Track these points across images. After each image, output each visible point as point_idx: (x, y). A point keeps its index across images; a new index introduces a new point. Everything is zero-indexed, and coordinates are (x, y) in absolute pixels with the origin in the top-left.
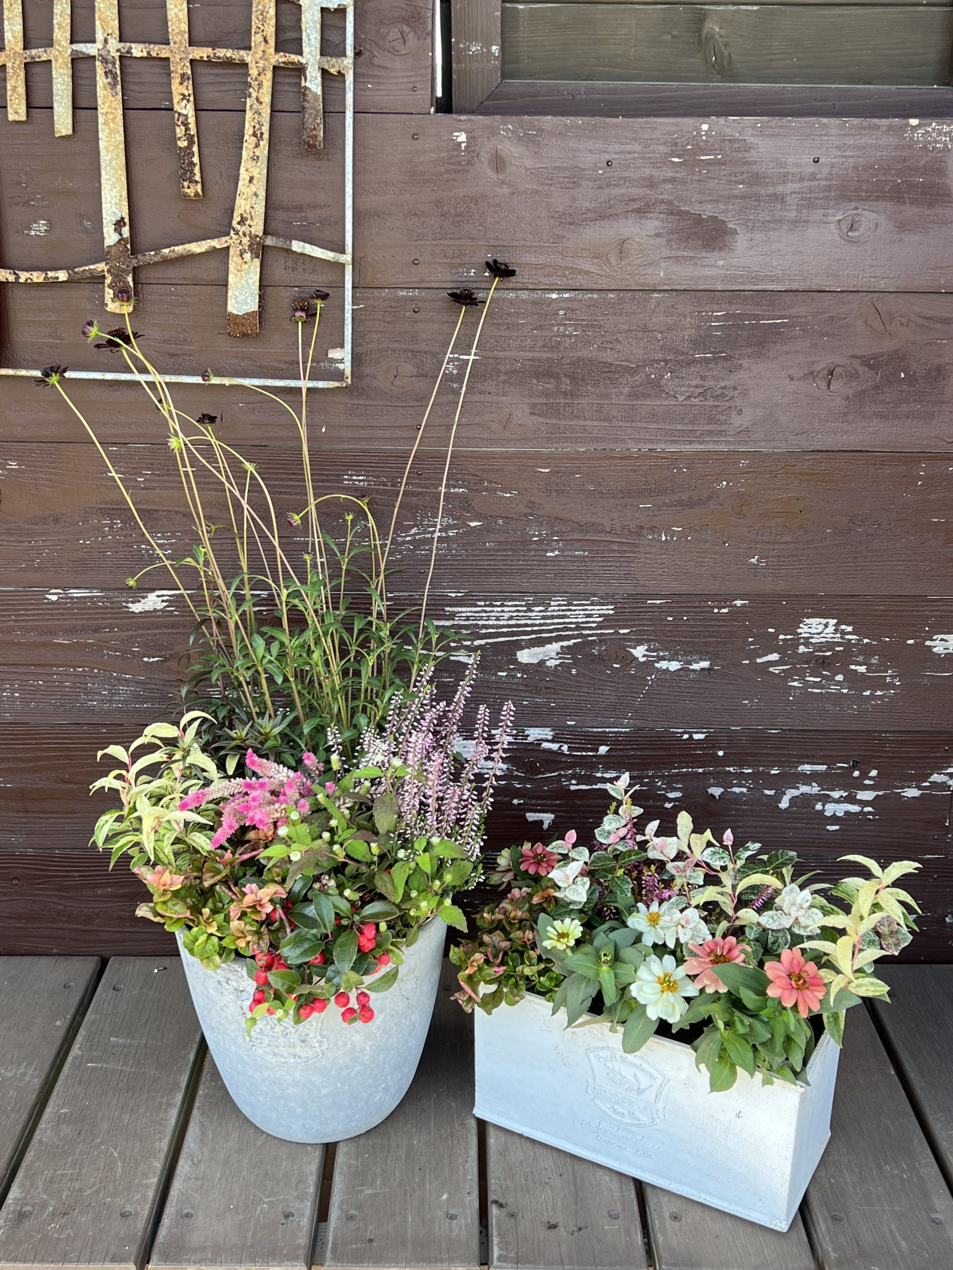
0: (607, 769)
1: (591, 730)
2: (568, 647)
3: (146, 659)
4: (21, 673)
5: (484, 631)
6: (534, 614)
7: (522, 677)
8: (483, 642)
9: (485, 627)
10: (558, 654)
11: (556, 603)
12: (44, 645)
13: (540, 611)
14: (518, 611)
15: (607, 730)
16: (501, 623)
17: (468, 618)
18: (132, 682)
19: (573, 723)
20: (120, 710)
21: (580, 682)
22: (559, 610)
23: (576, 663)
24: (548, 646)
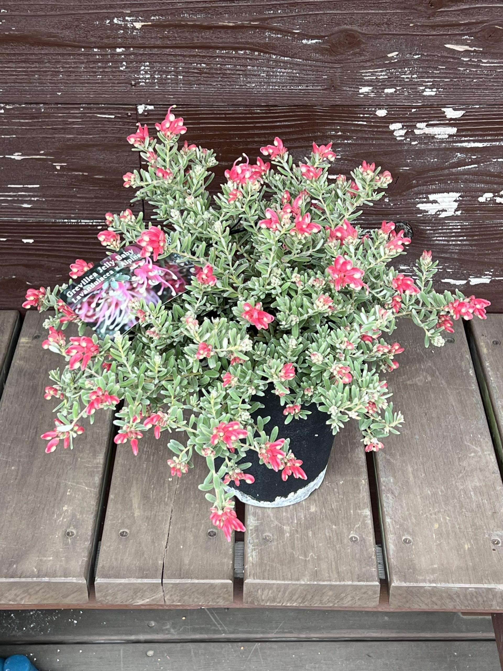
3: (304, 41)
4: (184, 56)
12: (209, 28)
18: (290, 64)
20: (275, 92)
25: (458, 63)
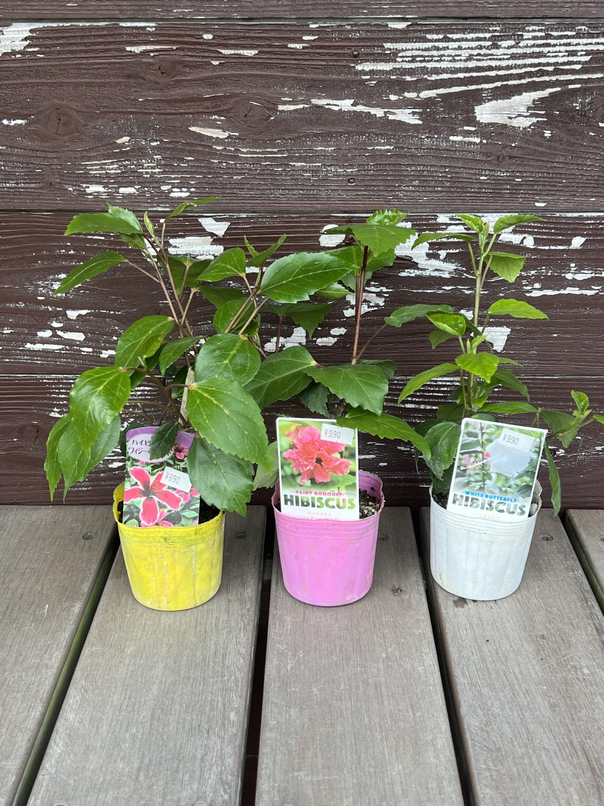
0: (580, 269)
1: (563, 215)
2: (541, 99)
5: (434, 77)
6: (500, 51)
7: (481, 142)
8: (431, 93)
9: (436, 71)
10: (529, 108)
11: (530, 35)
13: (509, 48)
14: (481, 48)
15: (585, 215)
16: (458, 65)
17: (413, 59)
19: (543, 205)
21: (555, 148)
22: (533, 46)
23: (550, 122)
24: (516, 98)
25: (209, 153)
